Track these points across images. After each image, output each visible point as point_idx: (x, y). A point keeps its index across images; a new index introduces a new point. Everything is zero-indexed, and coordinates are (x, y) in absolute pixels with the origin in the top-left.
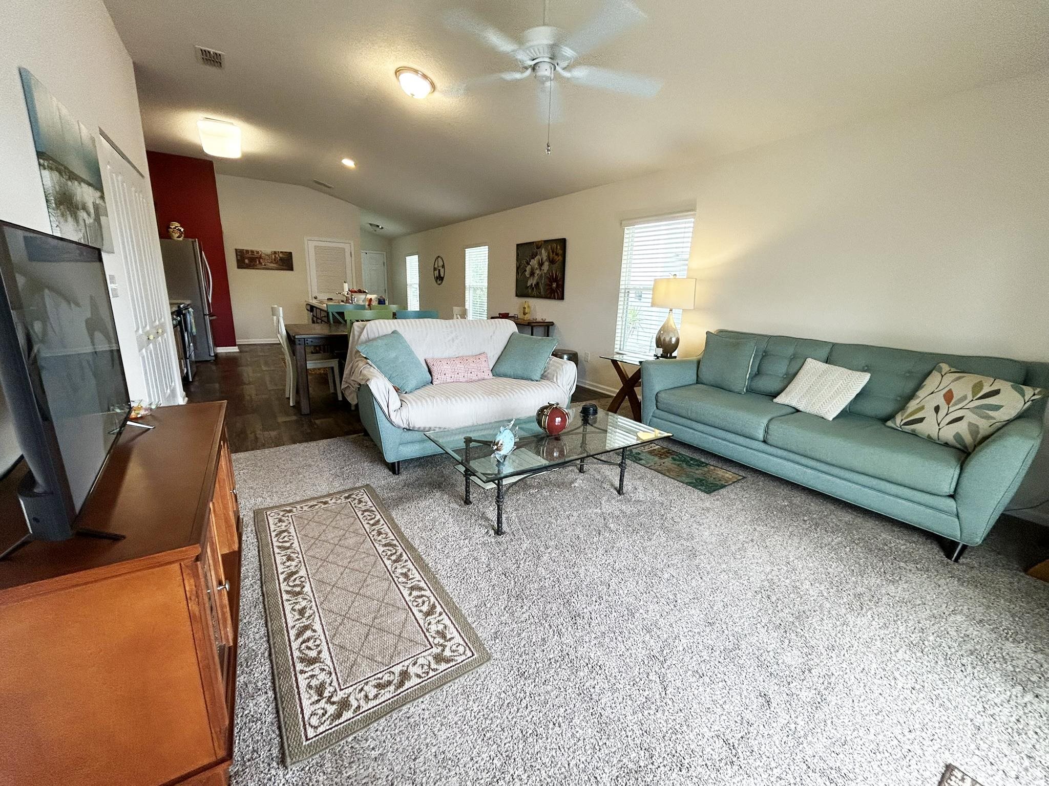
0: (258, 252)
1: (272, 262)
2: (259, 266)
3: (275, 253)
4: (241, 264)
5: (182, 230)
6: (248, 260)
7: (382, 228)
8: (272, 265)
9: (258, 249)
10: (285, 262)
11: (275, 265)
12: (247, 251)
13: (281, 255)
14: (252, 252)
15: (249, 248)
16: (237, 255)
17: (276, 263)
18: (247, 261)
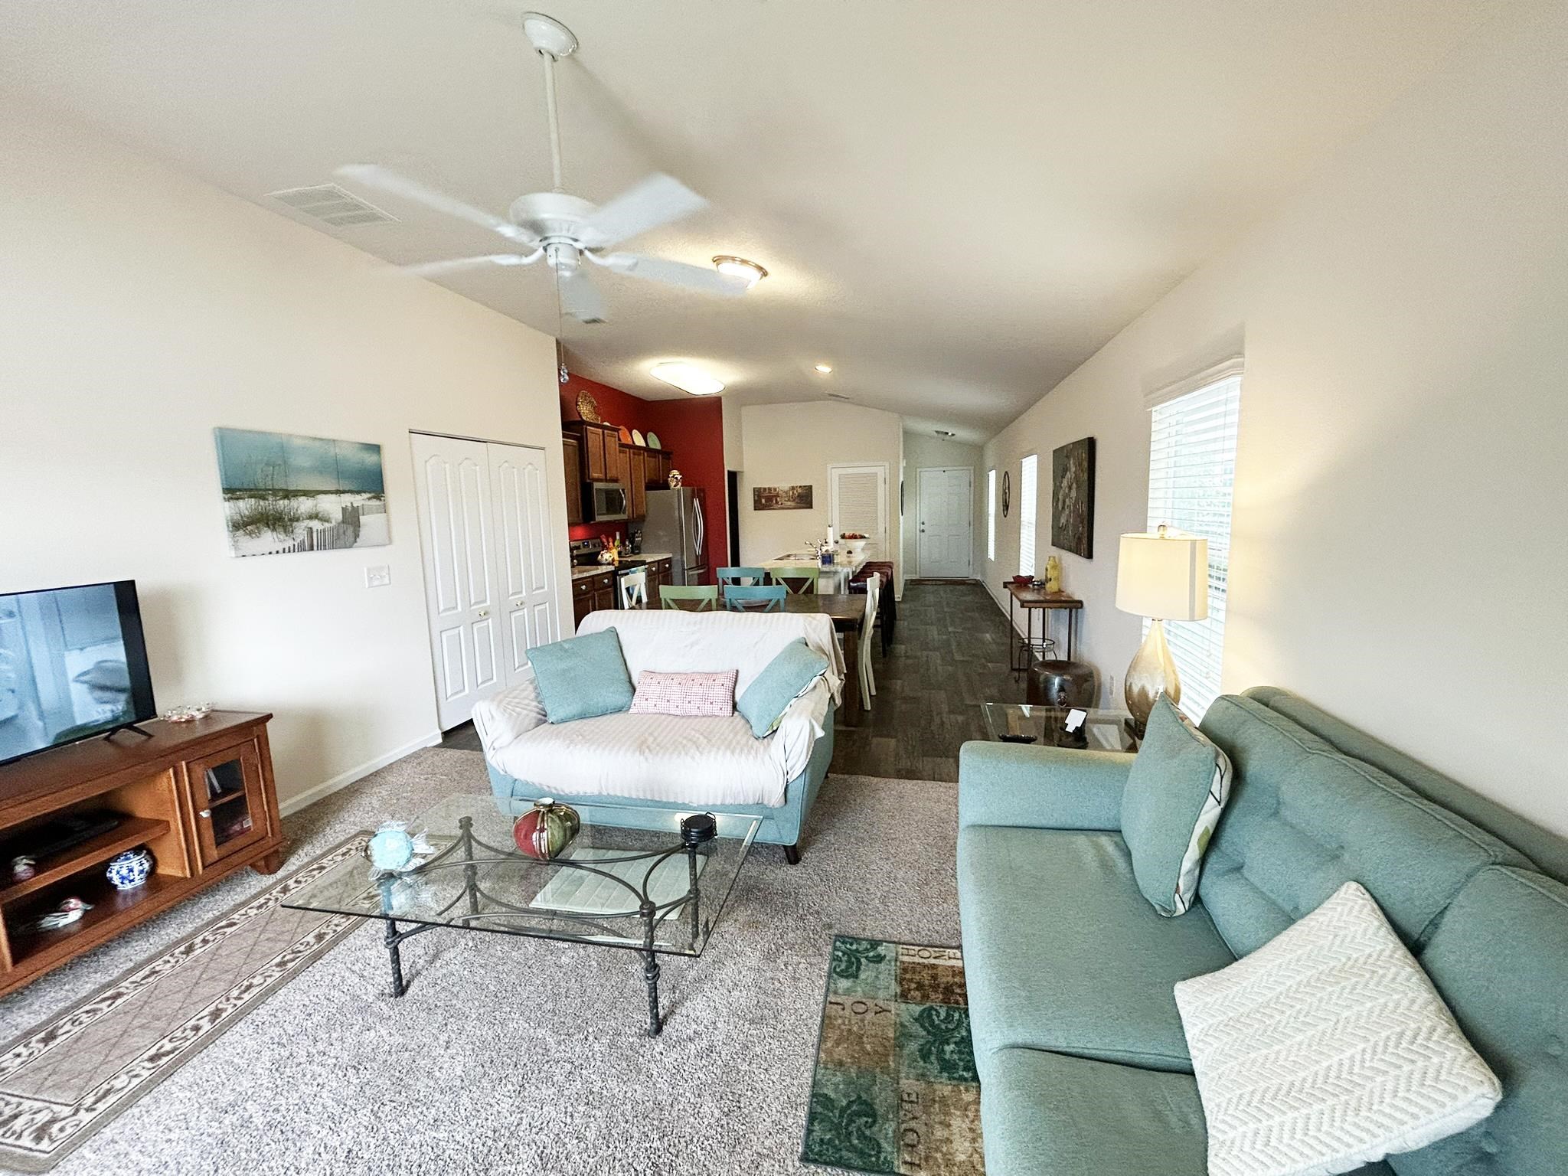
0: (775, 490)
1: (789, 500)
2: (775, 506)
3: (793, 488)
4: (758, 506)
5: (679, 477)
6: (765, 500)
7: (953, 435)
8: (789, 503)
9: (776, 486)
10: (804, 499)
11: (793, 504)
12: (765, 489)
13: (800, 490)
14: (770, 489)
15: (766, 486)
16: (754, 495)
17: (794, 500)
18: (763, 501)
